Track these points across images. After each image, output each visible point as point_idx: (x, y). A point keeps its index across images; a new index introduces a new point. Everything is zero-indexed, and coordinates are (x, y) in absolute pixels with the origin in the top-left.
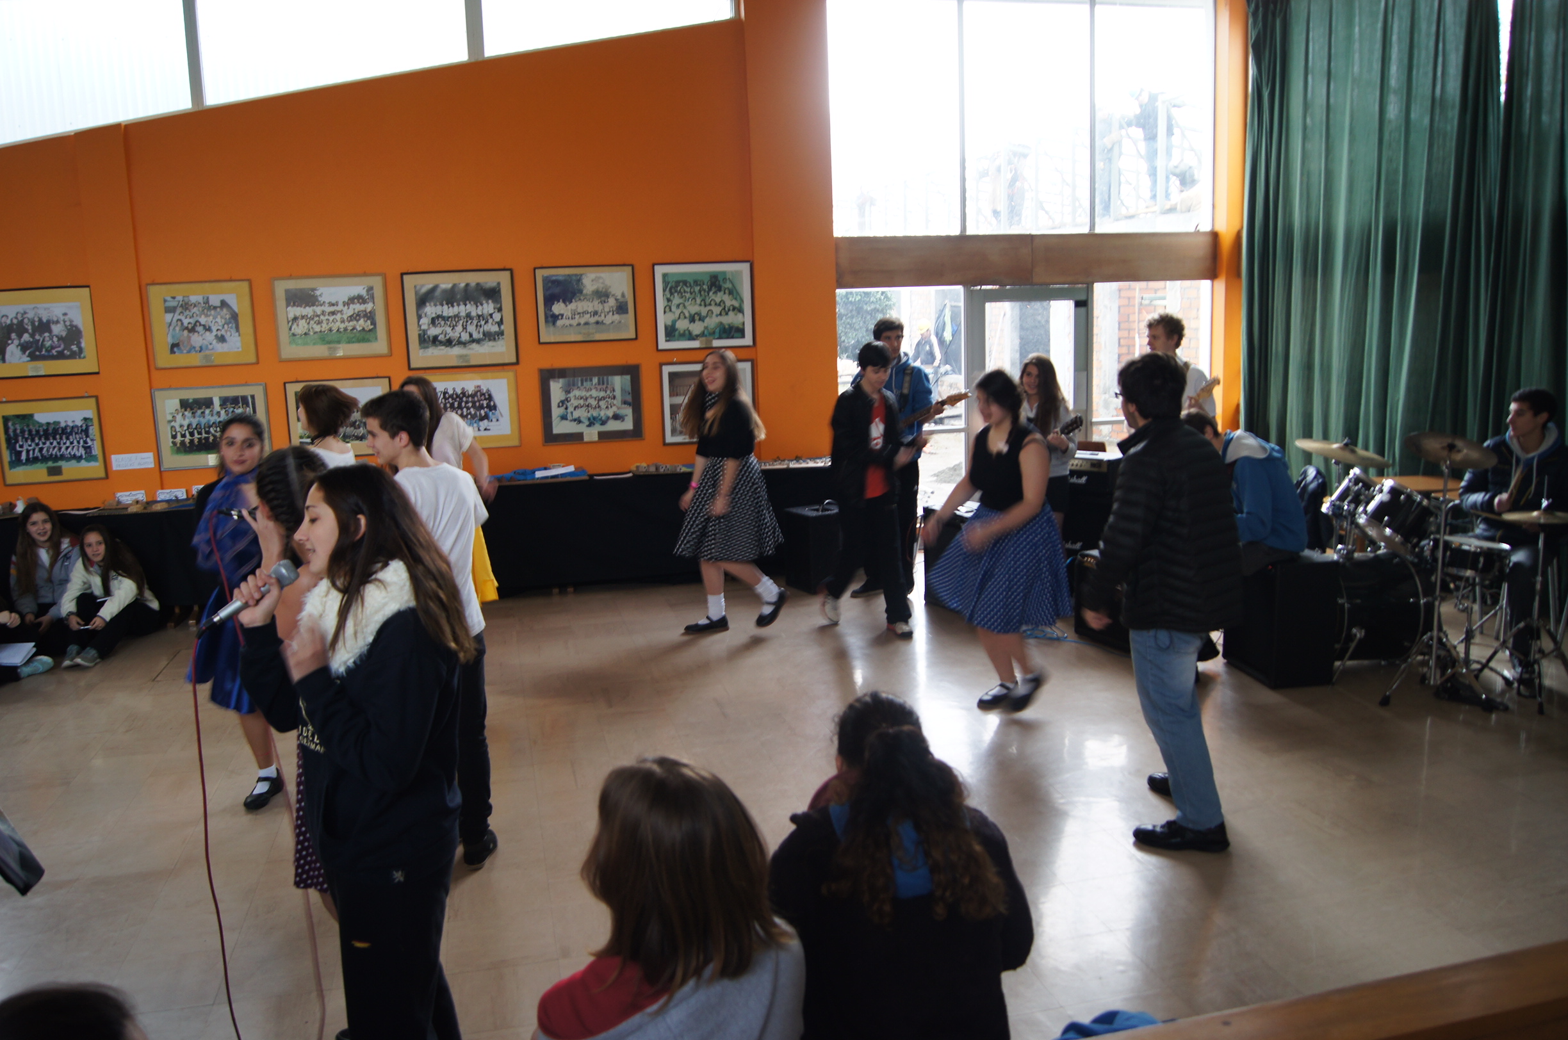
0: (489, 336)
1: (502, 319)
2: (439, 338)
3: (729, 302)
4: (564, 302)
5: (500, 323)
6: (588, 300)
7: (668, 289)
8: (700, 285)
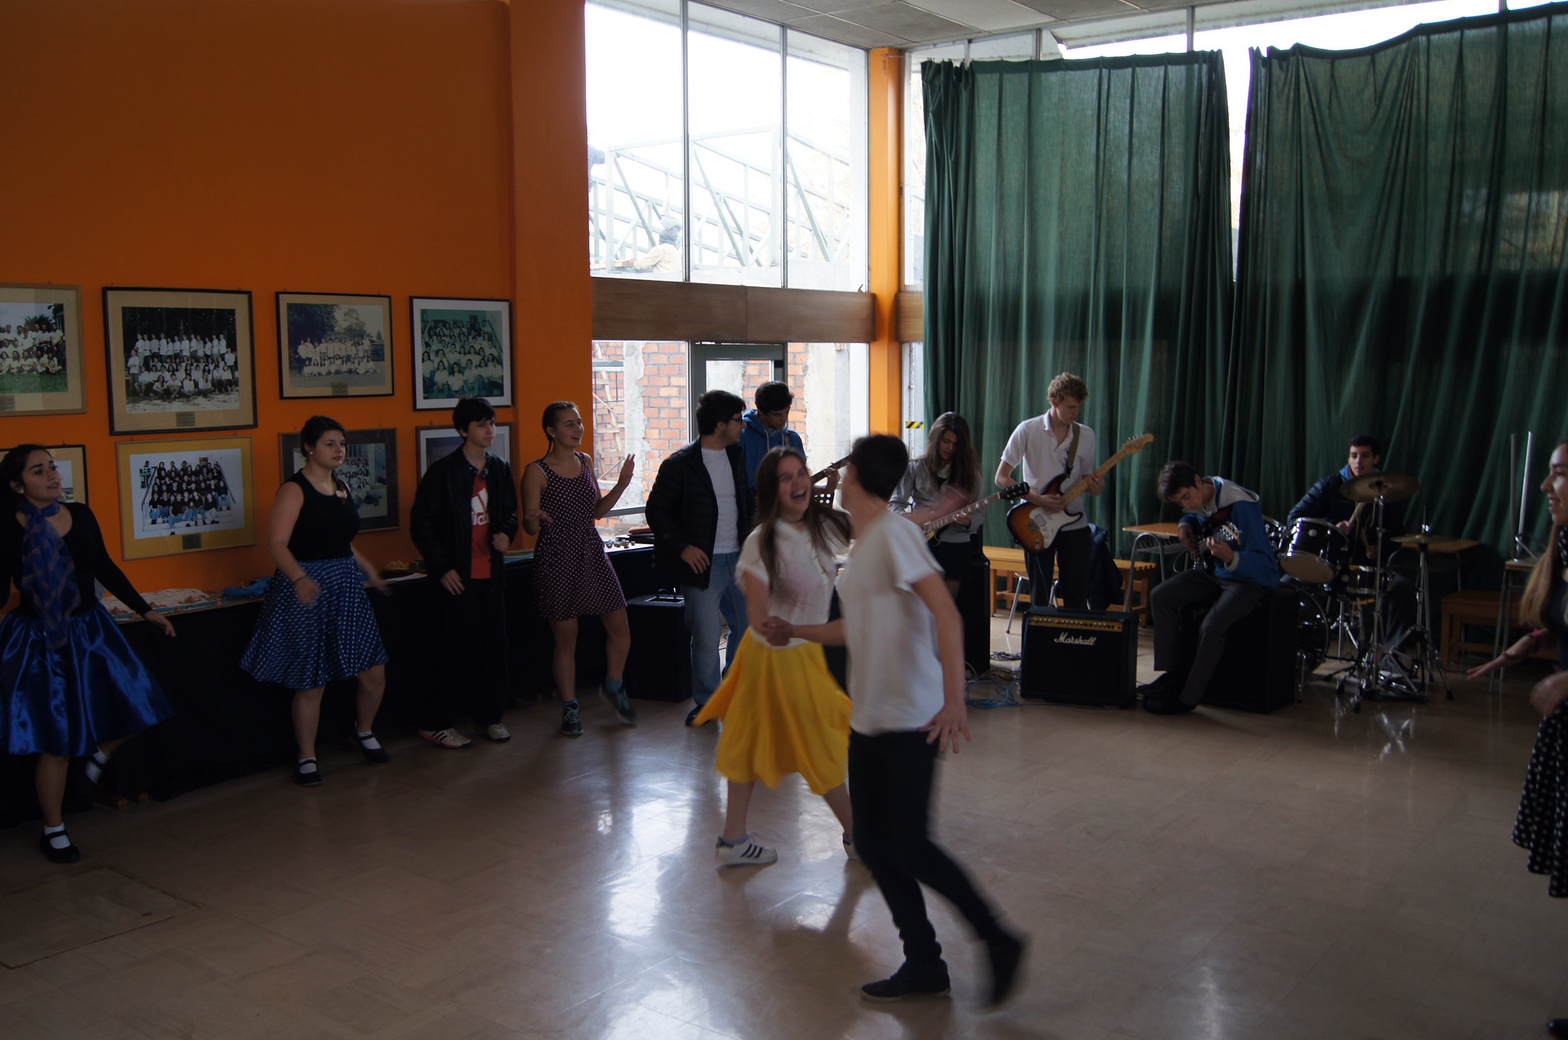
0: (221, 387)
1: (236, 363)
2: (154, 388)
3: (489, 351)
4: (312, 342)
5: (234, 368)
6: (340, 341)
7: (426, 331)
8: (459, 327)
